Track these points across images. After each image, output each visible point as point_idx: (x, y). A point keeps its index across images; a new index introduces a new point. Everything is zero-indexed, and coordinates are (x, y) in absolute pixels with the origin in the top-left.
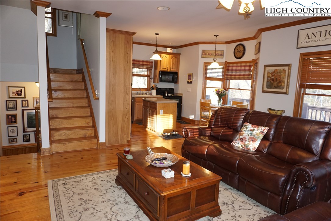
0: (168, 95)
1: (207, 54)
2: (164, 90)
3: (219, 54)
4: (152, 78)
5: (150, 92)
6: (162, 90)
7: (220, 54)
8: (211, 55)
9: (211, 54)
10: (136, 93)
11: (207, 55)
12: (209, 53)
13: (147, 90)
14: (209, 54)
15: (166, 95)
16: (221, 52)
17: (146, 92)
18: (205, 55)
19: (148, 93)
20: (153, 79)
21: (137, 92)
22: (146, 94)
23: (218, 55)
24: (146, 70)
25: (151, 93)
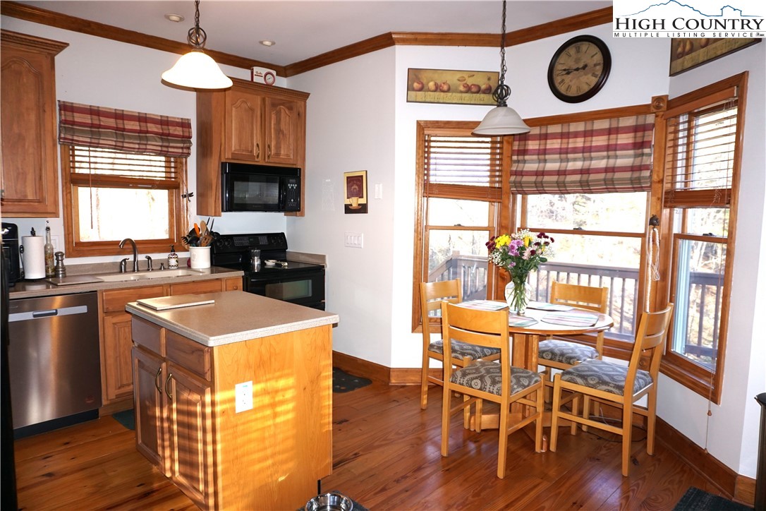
0: (263, 264)
1: (431, 85)
2: (246, 242)
3: (479, 87)
4: (191, 195)
5: (181, 255)
6: (237, 242)
7: (483, 87)
8: (448, 90)
9: (445, 88)
10: (114, 264)
11: (429, 90)
12: (439, 82)
13: (169, 246)
14: (438, 88)
15: (257, 262)
16: (489, 79)
17: (164, 256)
18: (421, 90)
19: (173, 262)
20: (194, 199)
21: (119, 258)
22: (164, 266)
23: (474, 89)
24: (163, 158)
25: (189, 261)
